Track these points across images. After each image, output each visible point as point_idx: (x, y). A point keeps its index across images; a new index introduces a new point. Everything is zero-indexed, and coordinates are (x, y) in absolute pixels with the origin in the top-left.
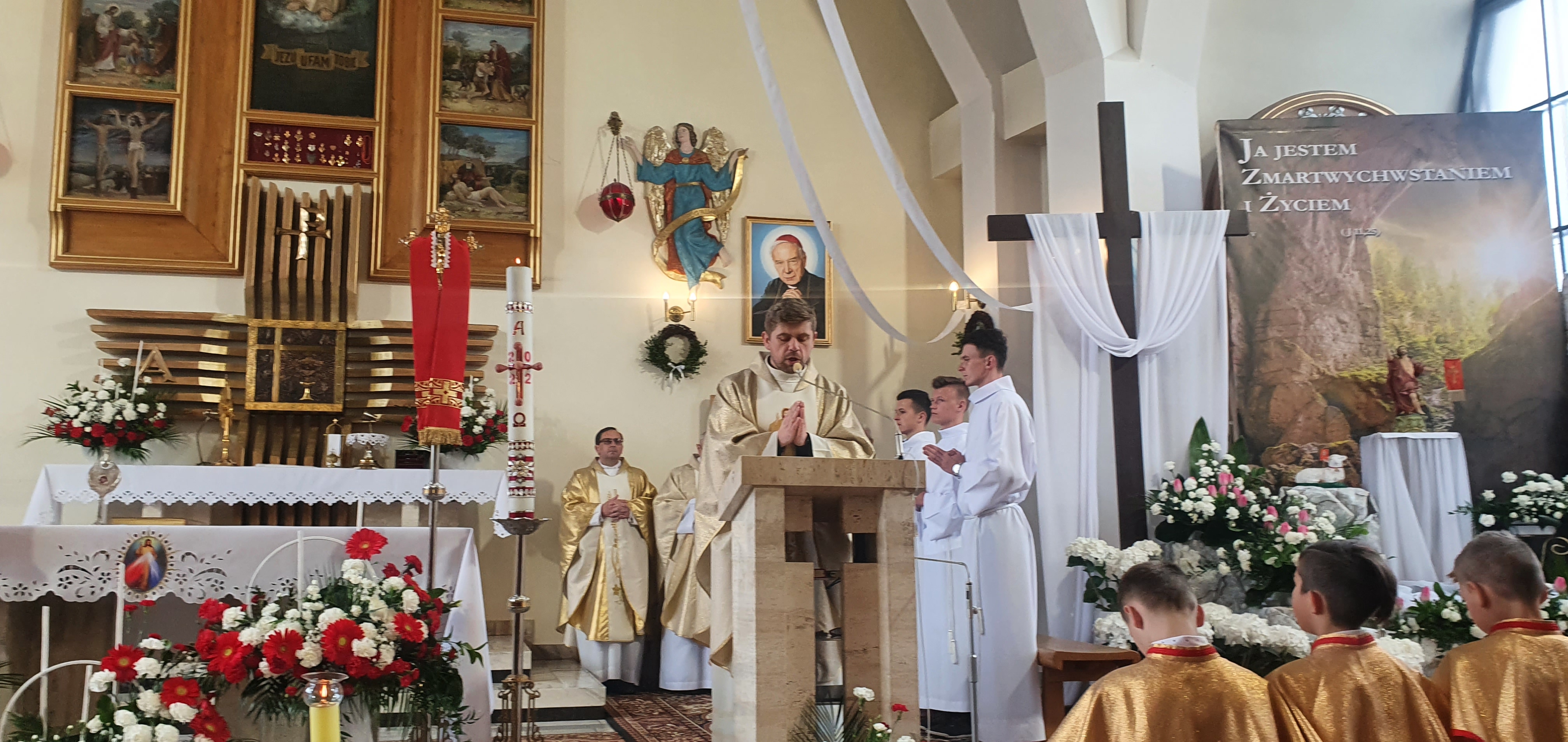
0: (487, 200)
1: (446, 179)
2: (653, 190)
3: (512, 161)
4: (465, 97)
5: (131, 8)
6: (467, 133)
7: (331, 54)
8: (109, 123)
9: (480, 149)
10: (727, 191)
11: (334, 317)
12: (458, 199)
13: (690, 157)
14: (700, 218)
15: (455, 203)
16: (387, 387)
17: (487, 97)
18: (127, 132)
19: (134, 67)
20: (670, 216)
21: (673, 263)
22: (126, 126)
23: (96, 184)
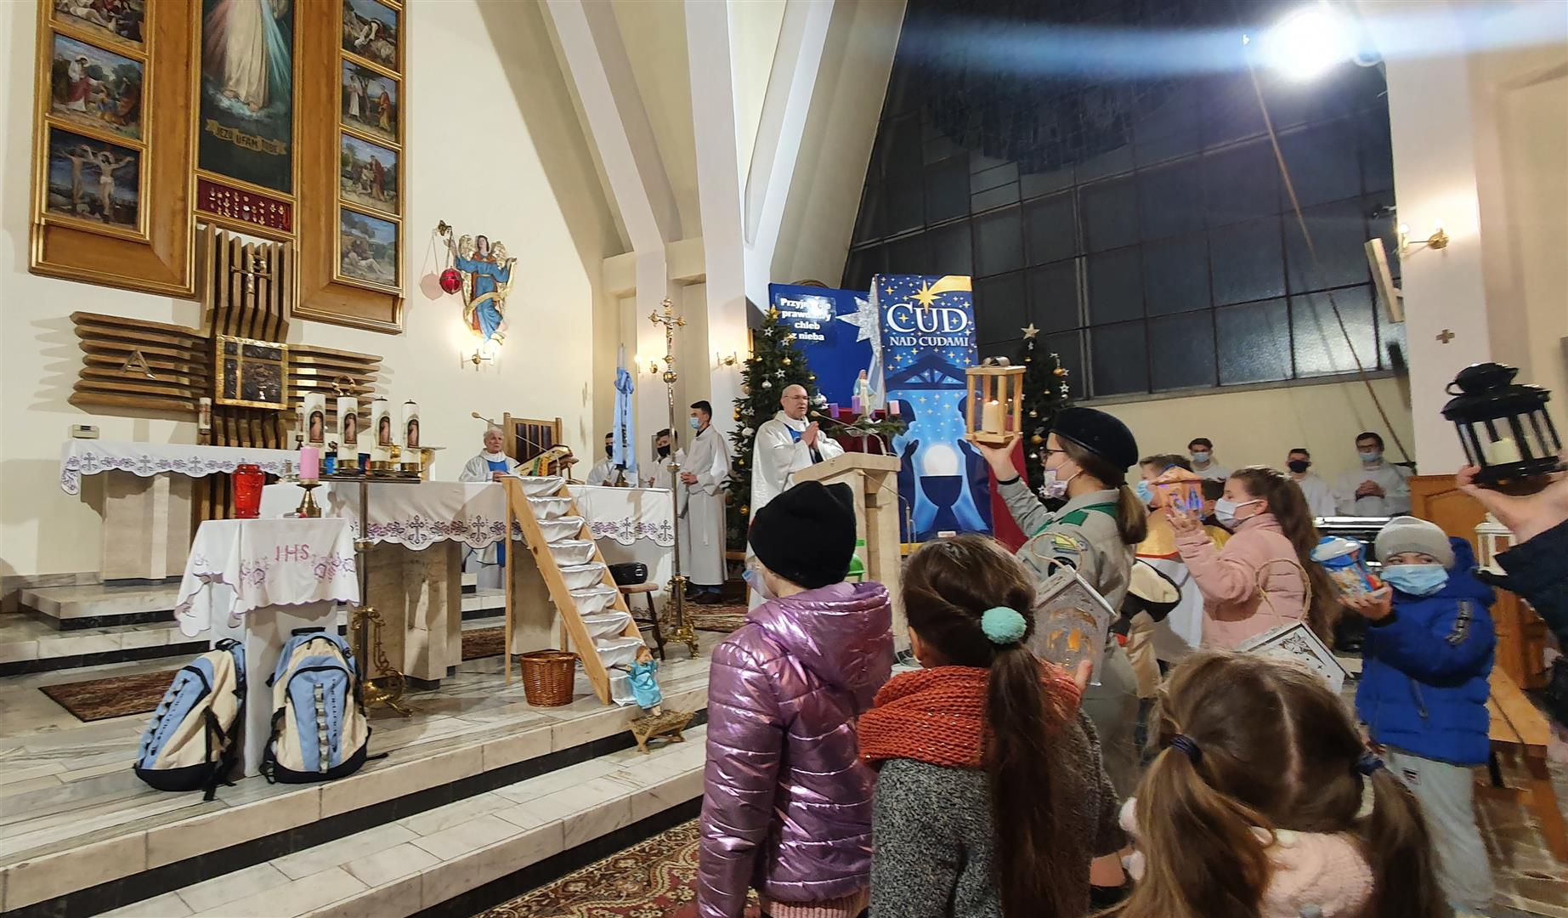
0: (370, 268)
1: (345, 248)
2: (466, 276)
3: (387, 243)
5: (99, 63)
6: (357, 218)
7: (259, 139)
8: (82, 156)
9: (365, 232)
10: (506, 283)
12: (352, 264)
13: (487, 257)
14: (491, 299)
15: (351, 267)
17: (370, 195)
18: (98, 167)
19: (102, 114)
20: (474, 294)
21: (476, 326)
22: (98, 161)
23: (74, 206)
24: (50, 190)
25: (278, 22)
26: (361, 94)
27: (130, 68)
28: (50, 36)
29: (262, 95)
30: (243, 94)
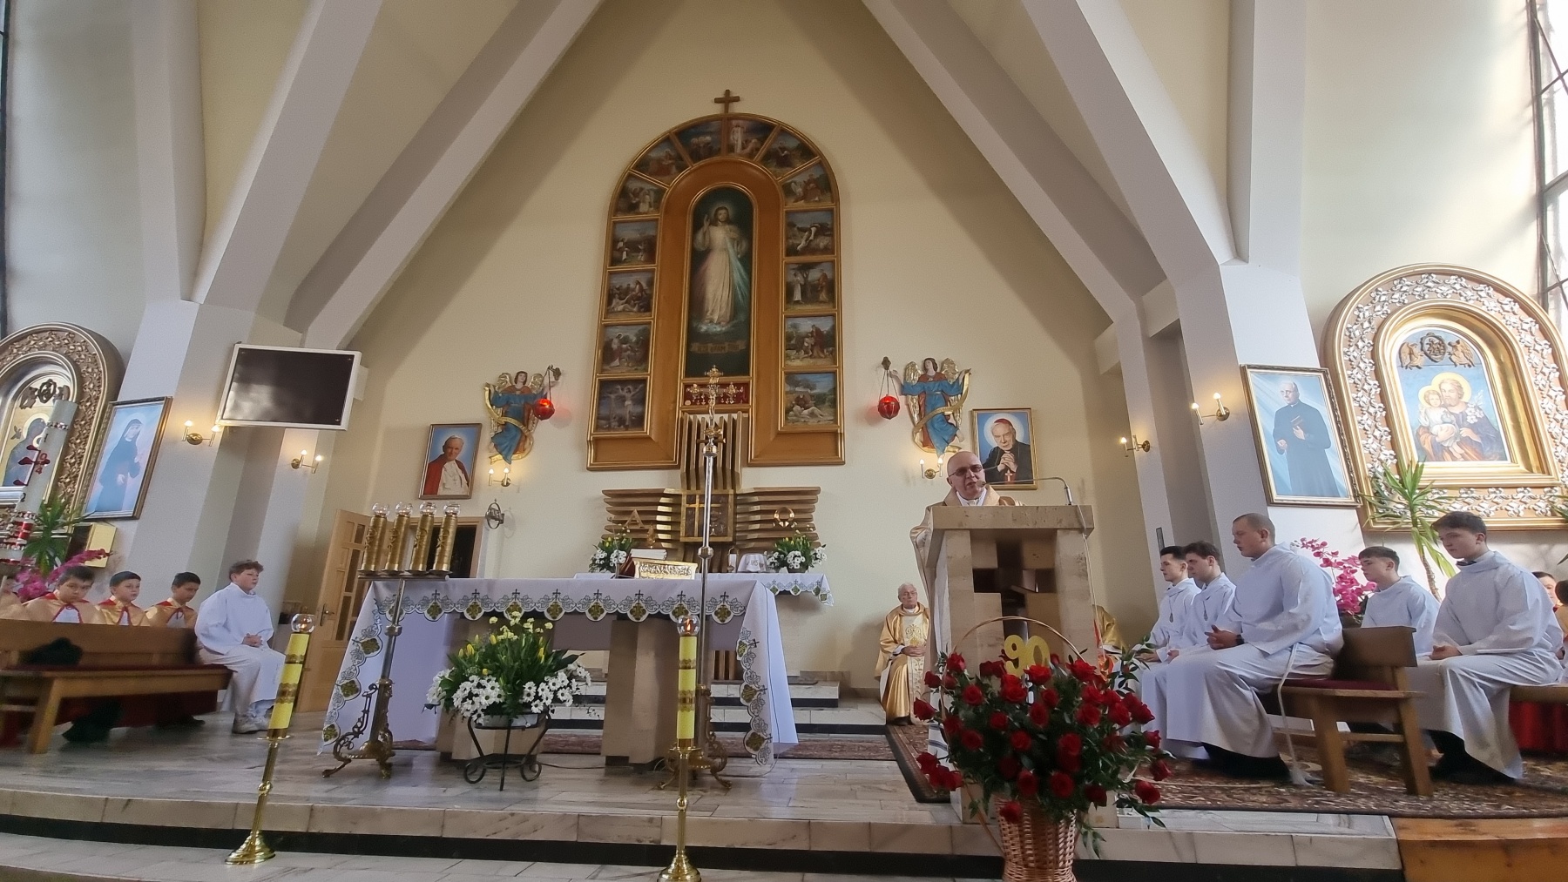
0: (812, 414)
1: (789, 405)
2: (912, 399)
3: (826, 391)
4: (798, 358)
5: (628, 334)
6: (800, 378)
7: (726, 344)
8: (616, 393)
9: (808, 386)
10: (959, 396)
11: (729, 487)
12: (796, 415)
13: (934, 377)
14: (943, 413)
15: (794, 418)
16: (757, 526)
17: (811, 357)
18: (624, 397)
19: (628, 363)
20: (923, 414)
21: (926, 443)
22: (624, 393)
23: (610, 424)
24: (598, 418)
25: (741, 260)
26: (803, 283)
27: (645, 330)
28: (604, 327)
29: (728, 315)
30: (716, 317)
